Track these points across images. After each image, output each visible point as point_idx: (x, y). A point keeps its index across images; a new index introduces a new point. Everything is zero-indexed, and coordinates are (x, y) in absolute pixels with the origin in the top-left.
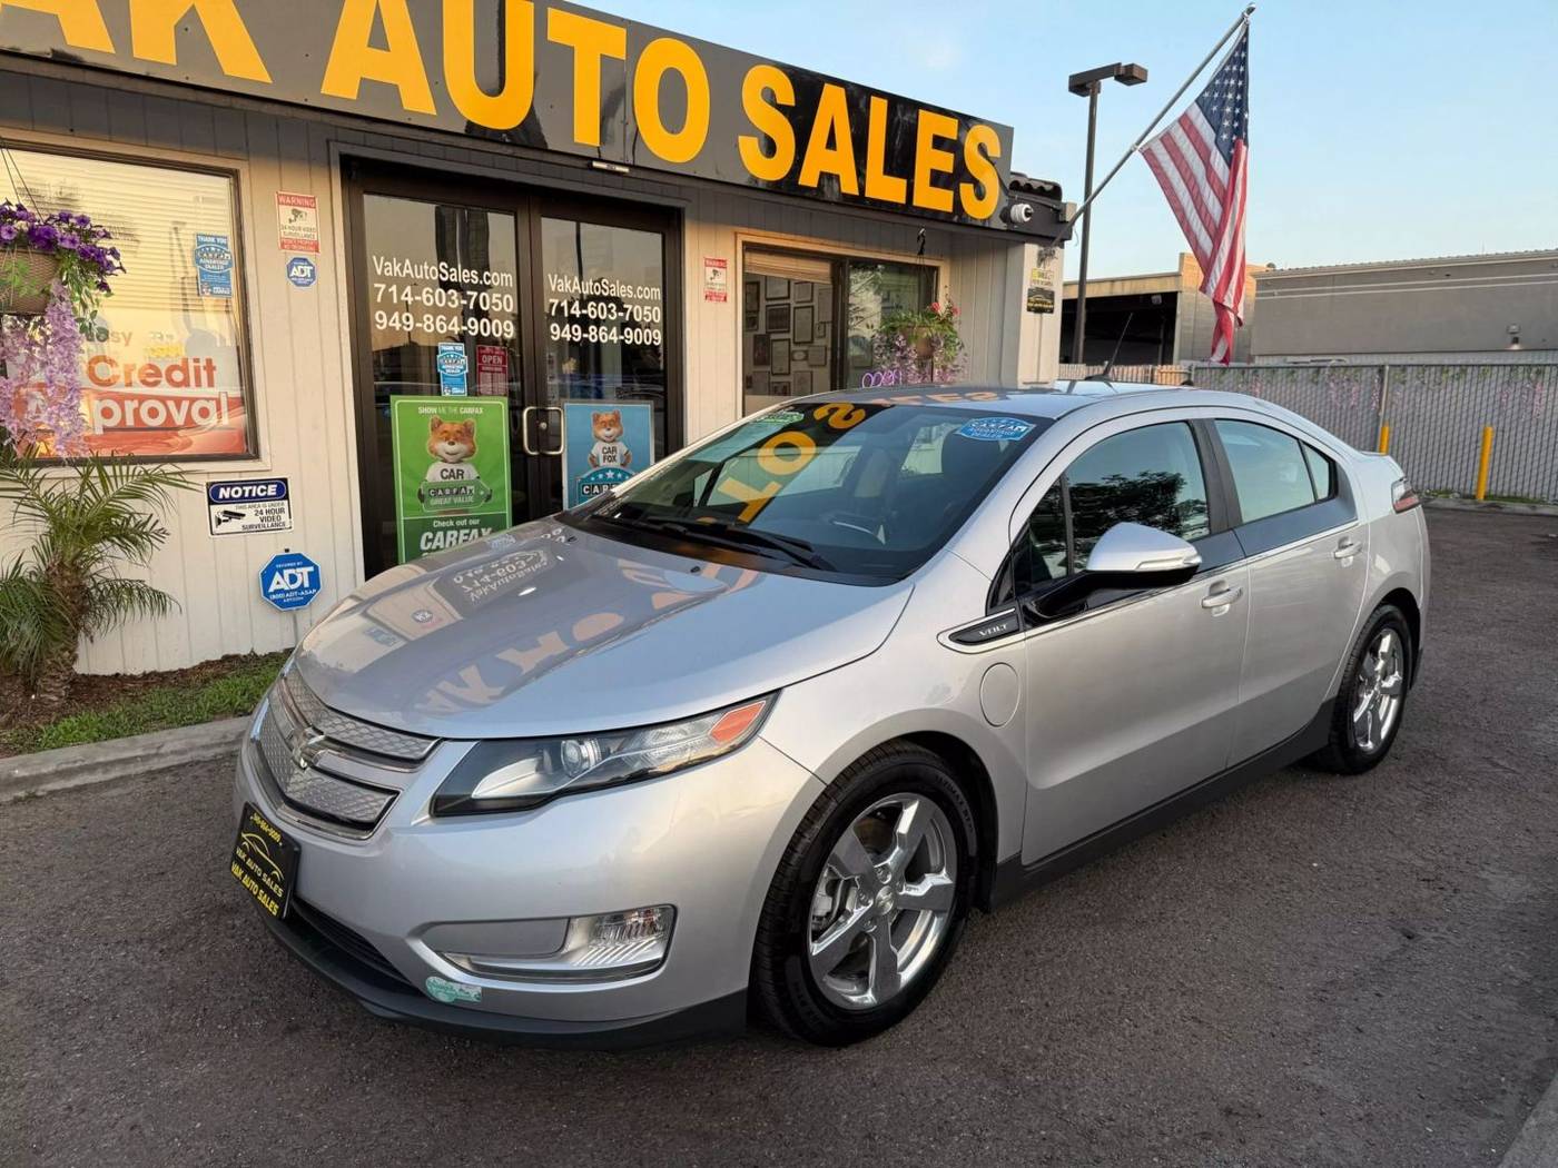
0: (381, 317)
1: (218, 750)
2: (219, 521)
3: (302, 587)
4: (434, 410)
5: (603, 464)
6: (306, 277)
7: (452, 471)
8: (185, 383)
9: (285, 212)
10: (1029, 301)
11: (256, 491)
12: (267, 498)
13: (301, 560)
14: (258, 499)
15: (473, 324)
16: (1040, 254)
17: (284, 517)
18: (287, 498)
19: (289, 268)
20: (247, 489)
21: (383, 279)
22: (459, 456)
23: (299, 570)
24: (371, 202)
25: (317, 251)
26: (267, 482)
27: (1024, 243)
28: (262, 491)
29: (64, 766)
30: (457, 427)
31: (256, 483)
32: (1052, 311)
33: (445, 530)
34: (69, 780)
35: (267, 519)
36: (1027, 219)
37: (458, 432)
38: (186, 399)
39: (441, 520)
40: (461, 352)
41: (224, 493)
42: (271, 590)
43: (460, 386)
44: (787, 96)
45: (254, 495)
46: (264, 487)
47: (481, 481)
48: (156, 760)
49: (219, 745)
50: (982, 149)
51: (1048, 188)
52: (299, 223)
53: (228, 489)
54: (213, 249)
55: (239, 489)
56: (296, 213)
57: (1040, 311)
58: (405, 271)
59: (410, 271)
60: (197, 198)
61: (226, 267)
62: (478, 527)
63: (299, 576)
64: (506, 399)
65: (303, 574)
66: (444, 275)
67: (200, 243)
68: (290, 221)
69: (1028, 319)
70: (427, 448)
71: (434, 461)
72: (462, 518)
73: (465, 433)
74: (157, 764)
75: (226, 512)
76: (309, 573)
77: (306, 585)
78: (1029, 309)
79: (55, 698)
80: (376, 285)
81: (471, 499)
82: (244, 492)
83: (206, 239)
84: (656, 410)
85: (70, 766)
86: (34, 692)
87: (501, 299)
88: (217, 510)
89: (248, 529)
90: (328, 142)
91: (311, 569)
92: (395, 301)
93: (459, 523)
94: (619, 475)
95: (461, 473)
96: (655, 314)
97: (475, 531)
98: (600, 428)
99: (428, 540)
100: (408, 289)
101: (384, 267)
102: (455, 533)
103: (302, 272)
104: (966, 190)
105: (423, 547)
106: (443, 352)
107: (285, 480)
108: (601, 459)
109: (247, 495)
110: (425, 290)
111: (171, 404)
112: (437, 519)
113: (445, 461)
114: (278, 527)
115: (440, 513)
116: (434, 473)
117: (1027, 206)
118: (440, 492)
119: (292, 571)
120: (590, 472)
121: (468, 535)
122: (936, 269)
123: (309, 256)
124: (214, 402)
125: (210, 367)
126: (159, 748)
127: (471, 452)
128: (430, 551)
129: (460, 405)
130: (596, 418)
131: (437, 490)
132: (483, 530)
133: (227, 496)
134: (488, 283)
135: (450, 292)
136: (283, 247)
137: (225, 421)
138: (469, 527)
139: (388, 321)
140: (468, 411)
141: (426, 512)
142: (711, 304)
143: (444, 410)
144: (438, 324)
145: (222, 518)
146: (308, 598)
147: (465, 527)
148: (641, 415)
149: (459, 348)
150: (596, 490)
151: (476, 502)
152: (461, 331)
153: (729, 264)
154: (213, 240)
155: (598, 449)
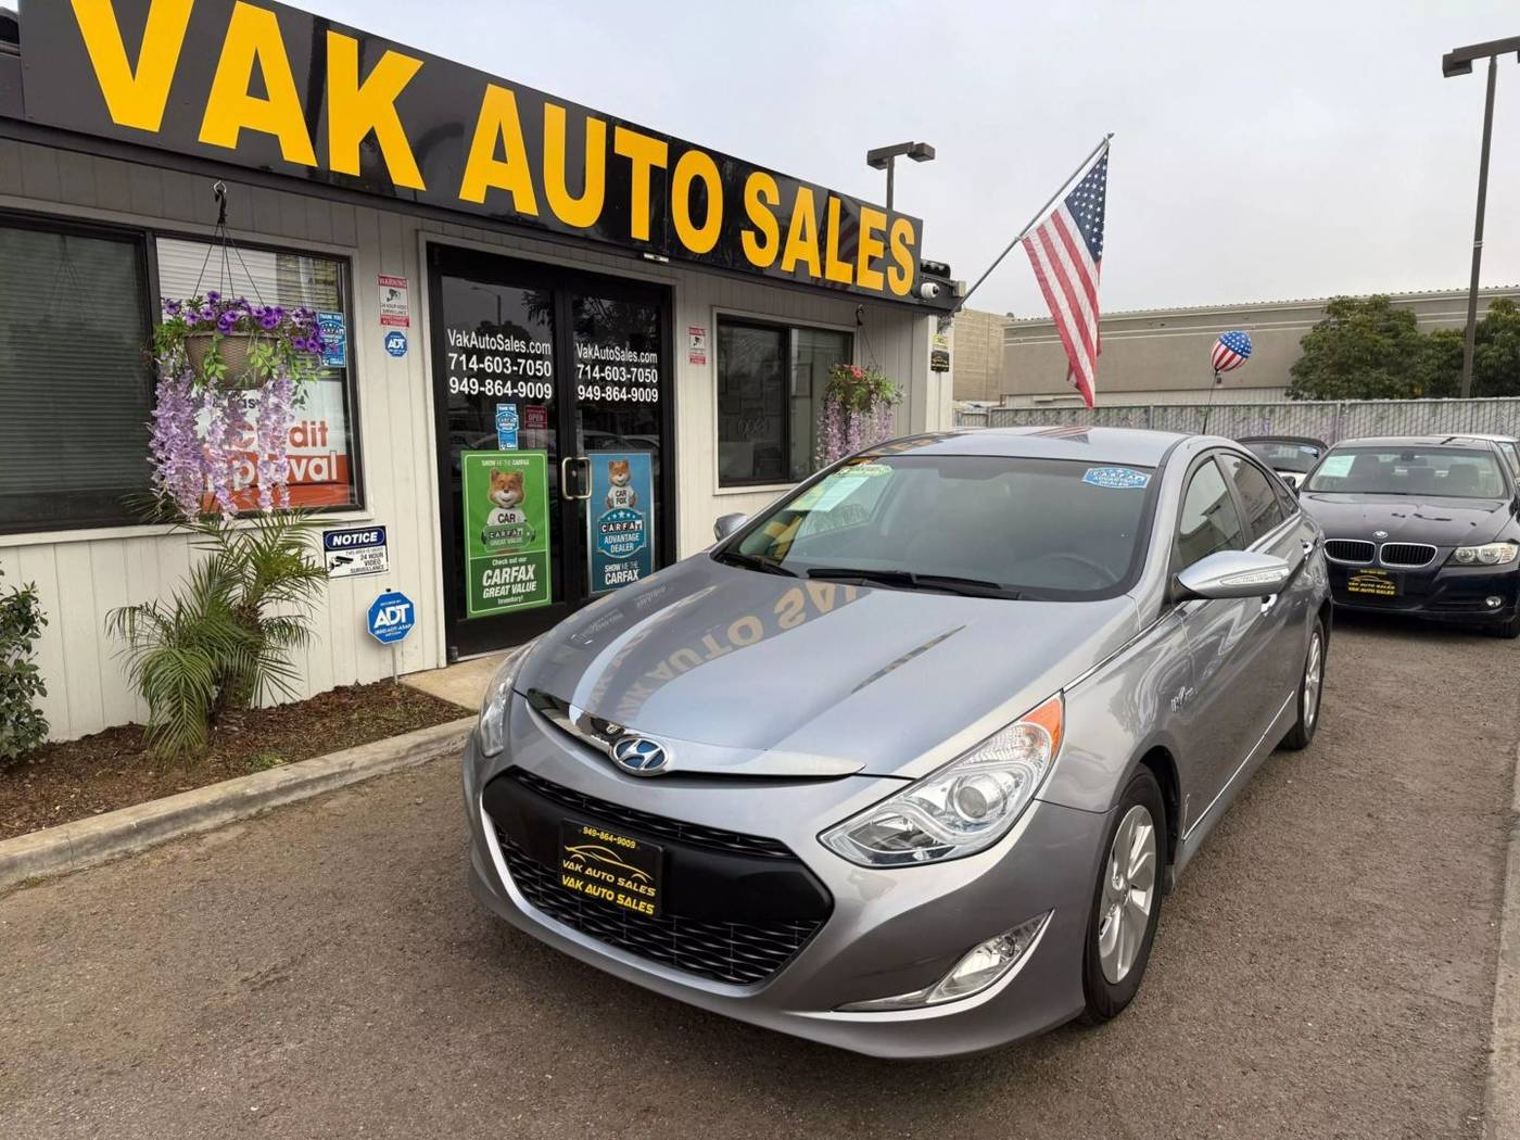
0: (454, 382)
1: (394, 764)
2: (333, 566)
3: (400, 623)
4: (493, 463)
5: (617, 505)
6: (400, 349)
7: (506, 515)
8: (304, 443)
9: (385, 292)
10: (932, 362)
11: (362, 538)
12: (370, 544)
13: (400, 598)
14: (363, 545)
15: (522, 387)
16: (939, 323)
17: (383, 560)
18: (385, 543)
19: (387, 341)
20: (355, 536)
21: (456, 349)
22: (510, 503)
23: (398, 607)
24: (447, 281)
25: (408, 325)
26: (370, 530)
27: (928, 314)
28: (367, 538)
29: (283, 784)
30: (510, 477)
31: (362, 531)
32: (947, 370)
33: (501, 567)
34: (287, 796)
35: (369, 563)
36: (934, 296)
37: (512, 481)
38: (305, 457)
39: (498, 559)
40: (513, 412)
41: (337, 540)
42: (376, 626)
43: (513, 441)
44: (774, 198)
45: (360, 541)
46: (367, 534)
48: (348, 776)
50: (902, 238)
51: (941, 268)
52: (394, 301)
53: (341, 537)
54: (331, 325)
55: (348, 536)
56: (393, 293)
57: (939, 370)
58: (472, 342)
59: (476, 343)
61: (340, 341)
62: (526, 564)
63: (398, 612)
64: (546, 451)
65: (401, 610)
66: (501, 345)
67: (321, 320)
68: (388, 300)
69: (932, 375)
70: (488, 496)
71: (492, 508)
72: (513, 557)
73: (516, 483)
74: (352, 779)
75: (338, 558)
76: (406, 610)
77: (404, 620)
78: (933, 369)
79: (236, 729)
80: (450, 355)
81: (520, 540)
82: (352, 539)
83: (326, 317)
84: (654, 457)
85: (287, 784)
86: (216, 725)
87: (542, 365)
88: (332, 555)
89: (356, 573)
90: (417, 231)
91: (407, 606)
92: (465, 368)
93: (512, 561)
94: (628, 515)
95: (513, 517)
96: (652, 376)
97: (523, 568)
98: (614, 474)
99: (488, 577)
100: (474, 358)
101: (456, 339)
102: (508, 570)
103: (397, 344)
104: (892, 271)
105: (485, 584)
106: (500, 411)
107: (383, 528)
108: (615, 501)
109: (355, 542)
110: (488, 358)
111: (293, 462)
112: (495, 558)
113: (501, 507)
114: (378, 570)
115: (499, 553)
116: (493, 518)
117: (934, 285)
118: (498, 535)
119: (393, 609)
120: (607, 513)
121: (518, 571)
122: (851, 334)
123: (402, 330)
124: (326, 460)
125: (323, 429)
126: (351, 765)
127: (520, 500)
128: (490, 586)
129: (513, 458)
130: (612, 466)
131: (495, 532)
132: (529, 567)
133: (339, 543)
134: (533, 352)
135: (505, 360)
136: (382, 322)
137: (334, 477)
138: (519, 564)
139: (460, 384)
140: (518, 462)
141: (488, 553)
142: (693, 366)
143: (500, 463)
144: (497, 387)
145: (336, 563)
146: (405, 631)
147: (515, 565)
148: (642, 463)
149: (511, 409)
150: (611, 528)
151: (524, 543)
152: (513, 394)
153: (707, 332)
154: (330, 317)
155: (613, 493)
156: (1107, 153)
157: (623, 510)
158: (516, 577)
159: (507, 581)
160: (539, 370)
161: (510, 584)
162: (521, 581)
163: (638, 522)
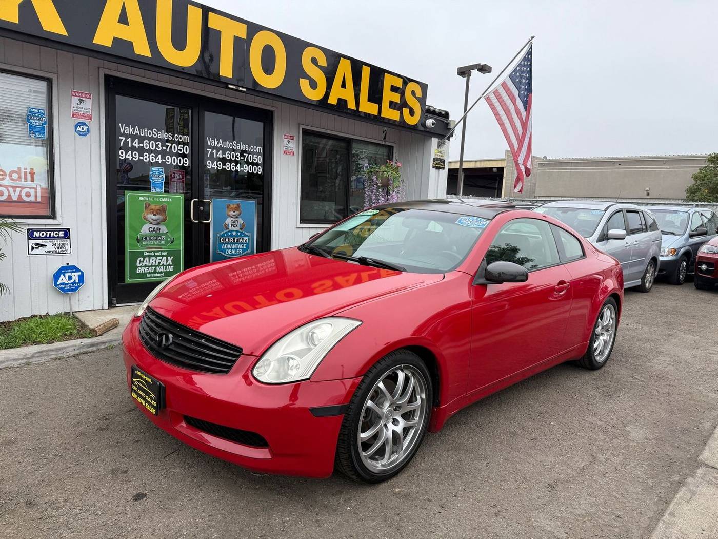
0: (122, 153)
2: (33, 248)
3: (74, 282)
4: (147, 199)
5: (231, 228)
6: (85, 132)
7: (154, 228)
8: (19, 179)
9: (75, 100)
10: (433, 163)
11: (53, 234)
12: (59, 238)
13: (75, 269)
14: (54, 238)
15: (168, 158)
16: (439, 143)
17: (67, 247)
18: (69, 238)
19: (76, 128)
20: (48, 233)
21: (124, 135)
22: (158, 221)
23: (73, 274)
24: (118, 98)
25: (91, 119)
26: (59, 230)
27: (431, 137)
28: (56, 234)
30: (158, 207)
31: (54, 230)
32: (444, 169)
33: (150, 257)
35: (58, 248)
36: (433, 126)
37: (158, 210)
38: (19, 187)
39: (148, 252)
40: (162, 172)
41: (36, 234)
42: (58, 283)
43: (160, 188)
44: (323, 62)
45: (52, 236)
46: (58, 233)
47: (169, 234)
49: (22, 359)
50: (413, 93)
51: (443, 113)
52: (82, 105)
53: (39, 233)
54: (37, 115)
55: (44, 232)
56: (81, 101)
57: (438, 168)
58: (135, 132)
59: (138, 132)
60: (30, 91)
61: (43, 124)
62: (167, 256)
63: (73, 277)
64: (183, 195)
65: (75, 276)
66: (155, 135)
67: (30, 112)
68: (78, 104)
69: (433, 171)
70: (142, 217)
71: (145, 223)
72: (158, 251)
73: (162, 210)
75: (37, 244)
76: (79, 275)
77: (77, 281)
78: (433, 167)
80: (120, 138)
81: (163, 242)
82: (47, 234)
83: (33, 110)
84: (258, 203)
87: (183, 148)
88: (32, 242)
89: (48, 253)
90: (99, 68)
91: (80, 273)
92: (130, 146)
93: (156, 254)
94: (239, 234)
95: (159, 230)
96: (259, 159)
97: (165, 258)
98: (230, 211)
99: (140, 262)
100: (137, 141)
101: (125, 129)
102: (155, 258)
103: (83, 129)
104: (406, 111)
105: (138, 265)
106: (152, 171)
107: (69, 229)
108: (230, 226)
109: (48, 236)
110: (145, 141)
111: (11, 189)
112: (145, 251)
113: (151, 223)
114: (64, 252)
116: (145, 229)
117: (434, 120)
118: (148, 238)
119: (70, 274)
120: (225, 231)
122: (392, 147)
123: (87, 121)
124: (33, 190)
125: (32, 174)
127: (164, 220)
128: (141, 267)
129: (160, 197)
130: (228, 206)
131: (146, 237)
132: (169, 258)
133: (38, 236)
134: (177, 140)
135: (157, 143)
136: (73, 117)
137: (39, 199)
138: (163, 256)
139: (126, 155)
140: (165, 200)
141: (140, 248)
142: (286, 156)
143: (151, 199)
144: (151, 158)
145: (35, 247)
146: (77, 288)
147: (159, 256)
148: (250, 206)
149: (161, 170)
150: (227, 240)
151: (166, 244)
152: (162, 162)
153: (296, 138)
154: (37, 111)
155: (228, 221)
156: (531, 48)
157: (236, 231)
158: (159, 263)
159: (154, 264)
160: (181, 150)
161: (156, 266)
162: (163, 265)
163: (245, 238)
